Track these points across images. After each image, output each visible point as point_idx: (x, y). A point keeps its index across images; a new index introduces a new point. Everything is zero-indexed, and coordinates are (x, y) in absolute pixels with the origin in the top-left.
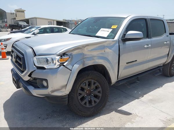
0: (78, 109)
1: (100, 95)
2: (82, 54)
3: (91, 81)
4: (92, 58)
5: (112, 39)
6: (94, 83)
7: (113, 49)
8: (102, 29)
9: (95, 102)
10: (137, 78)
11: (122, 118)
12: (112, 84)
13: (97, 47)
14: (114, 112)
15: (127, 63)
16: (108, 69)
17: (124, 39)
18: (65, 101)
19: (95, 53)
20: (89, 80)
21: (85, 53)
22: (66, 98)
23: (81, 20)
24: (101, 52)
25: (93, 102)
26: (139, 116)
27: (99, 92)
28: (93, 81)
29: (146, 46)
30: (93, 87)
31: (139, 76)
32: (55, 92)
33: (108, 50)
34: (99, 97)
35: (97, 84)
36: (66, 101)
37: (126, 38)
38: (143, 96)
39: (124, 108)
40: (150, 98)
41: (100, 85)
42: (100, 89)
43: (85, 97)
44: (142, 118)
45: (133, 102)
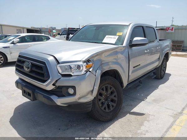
0: (100, 114)
1: (116, 99)
2: (101, 61)
3: (108, 86)
4: (107, 63)
5: (121, 45)
6: (111, 88)
7: (124, 54)
8: (107, 36)
9: (113, 106)
10: (139, 81)
11: (138, 119)
12: (124, 87)
13: (112, 53)
14: (128, 114)
15: (134, 67)
16: (120, 74)
17: (131, 45)
18: (89, 107)
19: (111, 59)
20: (106, 85)
21: (102, 59)
22: (91, 104)
23: (52, 27)
24: (114, 58)
25: (111, 106)
26: (151, 114)
27: (115, 96)
28: (109, 86)
29: (146, 51)
30: (109, 91)
31: (141, 79)
32: (81, 99)
33: (120, 56)
34: (115, 101)
35: (113, 89)
36: (91, 107)
37: (133, 44)
38: (147, 98)
39: (135, 110)
40: (153, 98)
41: (115, 89)
42: (115, 94)
43: (104, 102)
44: (154, 116)
45: (140, 104)
